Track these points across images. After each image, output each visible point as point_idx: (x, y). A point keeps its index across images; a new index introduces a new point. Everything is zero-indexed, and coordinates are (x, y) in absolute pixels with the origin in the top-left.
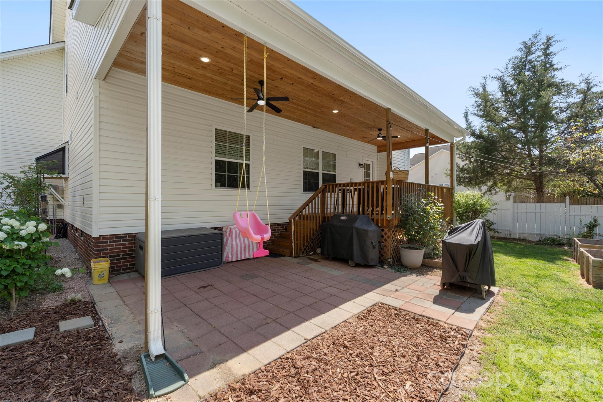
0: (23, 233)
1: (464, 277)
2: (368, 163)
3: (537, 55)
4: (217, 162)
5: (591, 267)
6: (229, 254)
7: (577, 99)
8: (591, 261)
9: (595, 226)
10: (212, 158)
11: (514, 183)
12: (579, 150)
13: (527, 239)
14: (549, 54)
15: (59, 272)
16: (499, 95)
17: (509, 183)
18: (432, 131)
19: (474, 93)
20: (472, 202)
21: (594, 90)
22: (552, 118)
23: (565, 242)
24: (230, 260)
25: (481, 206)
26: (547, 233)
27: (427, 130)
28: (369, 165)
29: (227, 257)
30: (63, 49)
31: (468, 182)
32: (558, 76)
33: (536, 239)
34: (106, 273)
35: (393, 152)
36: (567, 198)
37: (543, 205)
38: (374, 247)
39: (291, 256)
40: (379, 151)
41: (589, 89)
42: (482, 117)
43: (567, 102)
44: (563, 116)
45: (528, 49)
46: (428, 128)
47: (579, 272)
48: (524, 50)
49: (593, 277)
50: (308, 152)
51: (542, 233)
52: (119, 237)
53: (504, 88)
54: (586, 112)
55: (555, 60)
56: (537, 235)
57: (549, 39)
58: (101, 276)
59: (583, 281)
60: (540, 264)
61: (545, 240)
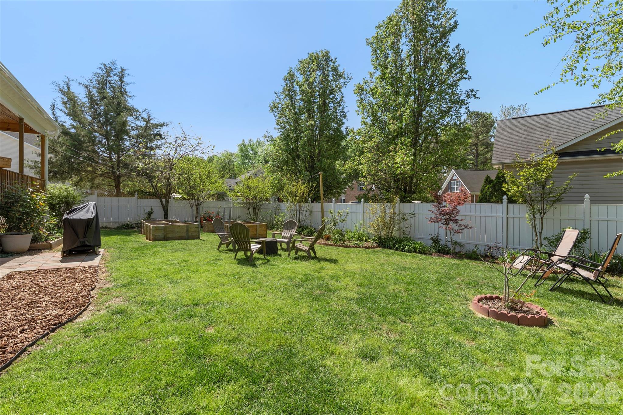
1: (84, 242)
3: (114, 79)
5: (151, 231)
7: (142, 124)
8: (151, 227)
9: (152, 213)
11: (97, 181)
12: (143, 160)
13: (109, 227)
14: (123, 82)
16: (85, 100)
17: (92, 180)
18: (26, 121)
19: (59, 89)
20: (65, 193)
21: (151, 122)
22: (127, 133)
23: (135, 225)
25: (73, 198)
26: (123, 221)
27: (21, 119)
31: (53, 176)
32: (131, 103)
33: (115, 226)
36: (136, 193)
37: (120, 199)
41: (149, 120)
42: (69, 115)
43: (135, 124)
44: (133, 133)
45: (108, 72)
46: (23, 117)
47: (145, 238)
48: (105, 70)
49: (153, 236)
51: (120, 221)
53: (90, 96)
54: (147, 135)
55: (128, 88)
56: (116, 223)
57: (123, 70)
59: (148, 241)
60: (123, 237)
61: (122, 225)
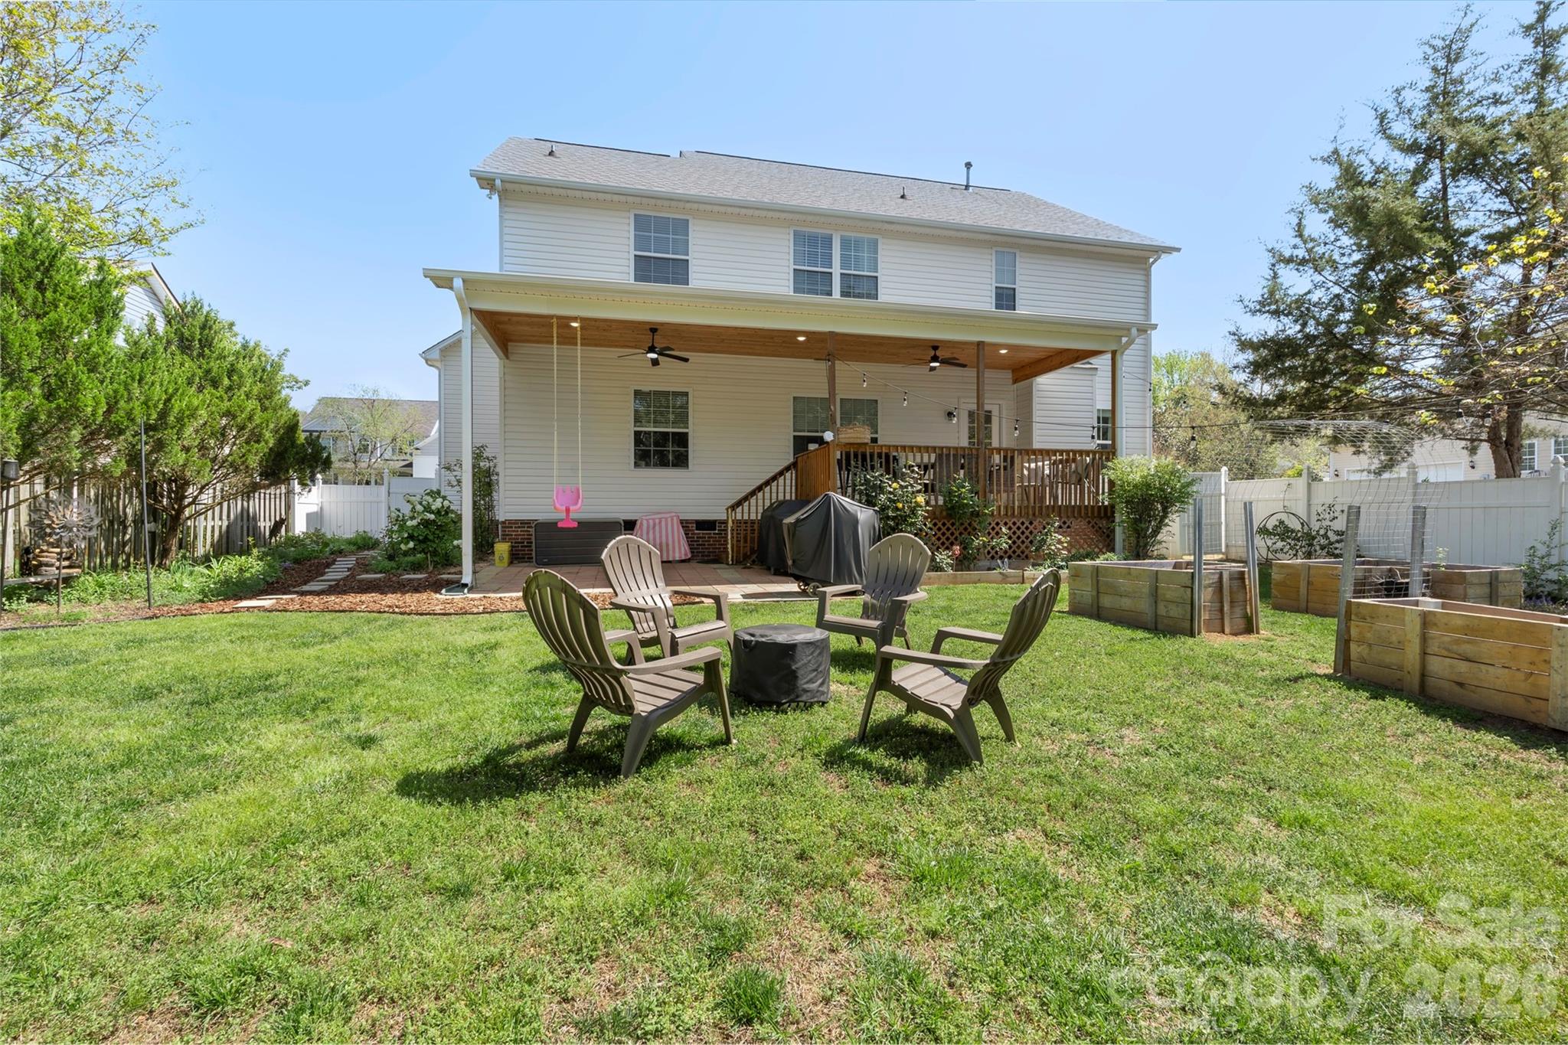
4: (637, 432)
10: (631, 429)
34: (507, 556)
35: (1039, 379)
39: (728, 562)
40: (1016, 381)
58: (501, 558)
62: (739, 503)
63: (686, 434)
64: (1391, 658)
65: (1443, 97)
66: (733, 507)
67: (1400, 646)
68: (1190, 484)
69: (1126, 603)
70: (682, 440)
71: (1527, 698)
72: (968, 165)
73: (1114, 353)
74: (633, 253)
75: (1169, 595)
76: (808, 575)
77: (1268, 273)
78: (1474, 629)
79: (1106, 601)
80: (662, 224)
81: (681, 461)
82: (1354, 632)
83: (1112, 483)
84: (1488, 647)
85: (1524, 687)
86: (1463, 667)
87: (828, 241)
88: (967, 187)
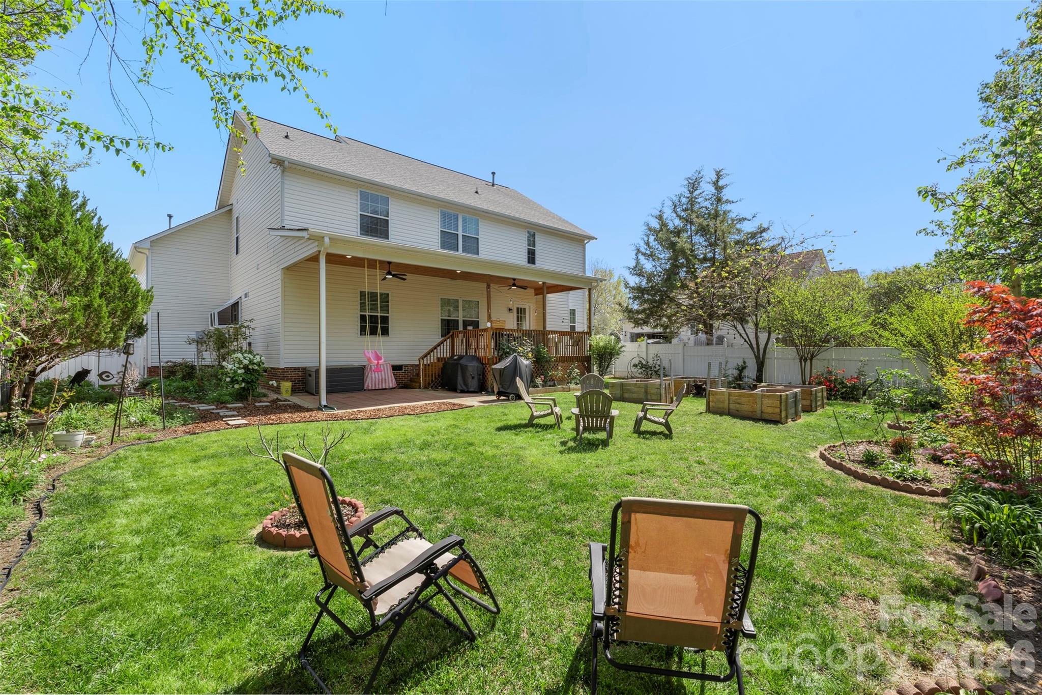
0: (255, 361)
2: (523, 307)
4: (361, 315)
6: (369, 383)
9: (744, 368)
10: (358, 313)
14: (722, 188)
15: (271, 383)
24: (370, 388)
28: (525, 309)
29: (368, 386)
30: (231, 210)
34: (290, 389)
35: (549, 295)
36: (725, 340)
38: (473, 378)
39: (420, 388)
40: (536, 294)
45: (693, 185)
48: (687, 186)
50: (445, 302)
52: (295, 369)
57: (718, 172)
58: (287, 391)
62: (426, 356)
63: (388, 317)
64: (721, 406)
65: (692, 201)
66: (423, 358)
67: (723, 402)
68: (621, 347)
69: (635, 396)
70: (385, 320)
71: (752, 412)
72: (493, 173)
73: (590, 290)
74: (359, 213)
75: (652, 392)
76: (509, 391)
77: (635, 257)
78: (740, 396)
79: (626, 395)
80: (375, 199)
81: (385, 332)
82: (711, 399)
83: (590, 346)
84: (744, 400)
85: (751, 410)
86: (738, 406)
87: (456, 218)
88: (493, 185)
